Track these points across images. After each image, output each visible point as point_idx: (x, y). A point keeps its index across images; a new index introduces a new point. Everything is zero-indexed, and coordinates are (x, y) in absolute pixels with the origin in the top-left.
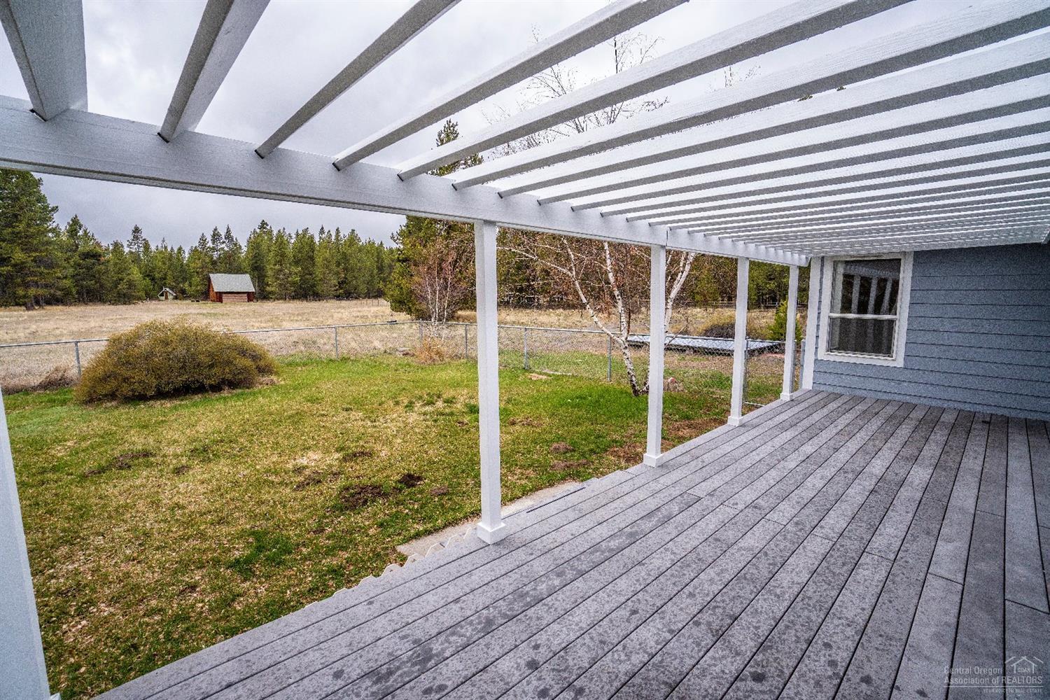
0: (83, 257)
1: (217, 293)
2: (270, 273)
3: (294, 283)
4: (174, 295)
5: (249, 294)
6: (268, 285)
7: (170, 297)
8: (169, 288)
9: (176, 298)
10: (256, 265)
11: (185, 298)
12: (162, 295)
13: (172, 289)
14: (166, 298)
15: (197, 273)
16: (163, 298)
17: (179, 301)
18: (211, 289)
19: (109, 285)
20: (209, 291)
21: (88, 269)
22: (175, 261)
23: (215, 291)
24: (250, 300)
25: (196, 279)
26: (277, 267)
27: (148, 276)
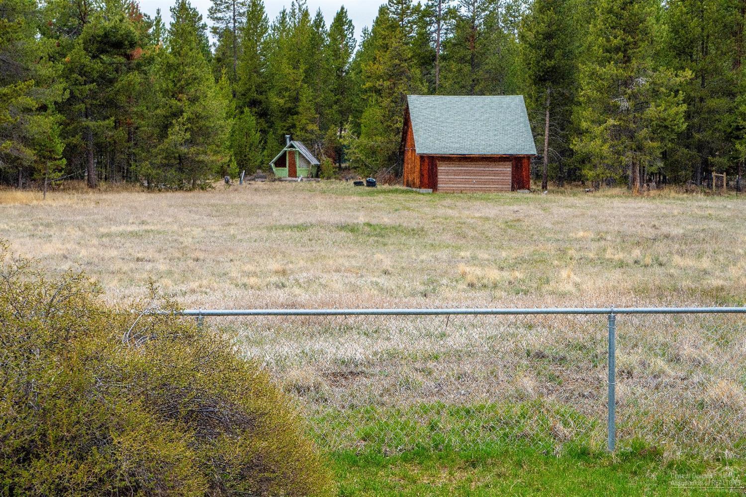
0: (94, 47)
1: (422, 157)
2: (586, 90)
3: (661, 128)
4: (314, 161)
5: (517, 162)
6: (580, 133)
7: (302, 171)
8: (305, 141)
9: (318, 173)
10: (549, 63)
11: (340, 172)
12: (281, 163)
13: (309, 143)
14: (293, 173)
15: (378, 92)
16: (283, 172)
17: (322, 184)
18: (408, 148)
19: (146, 128)
20: (403, 153)
21: (105, 81)
22: (324, 53)
23: (419, 150)
24: (519, 183)
25: (373, 113)
26: (611, 70)
27: (253, 103)
